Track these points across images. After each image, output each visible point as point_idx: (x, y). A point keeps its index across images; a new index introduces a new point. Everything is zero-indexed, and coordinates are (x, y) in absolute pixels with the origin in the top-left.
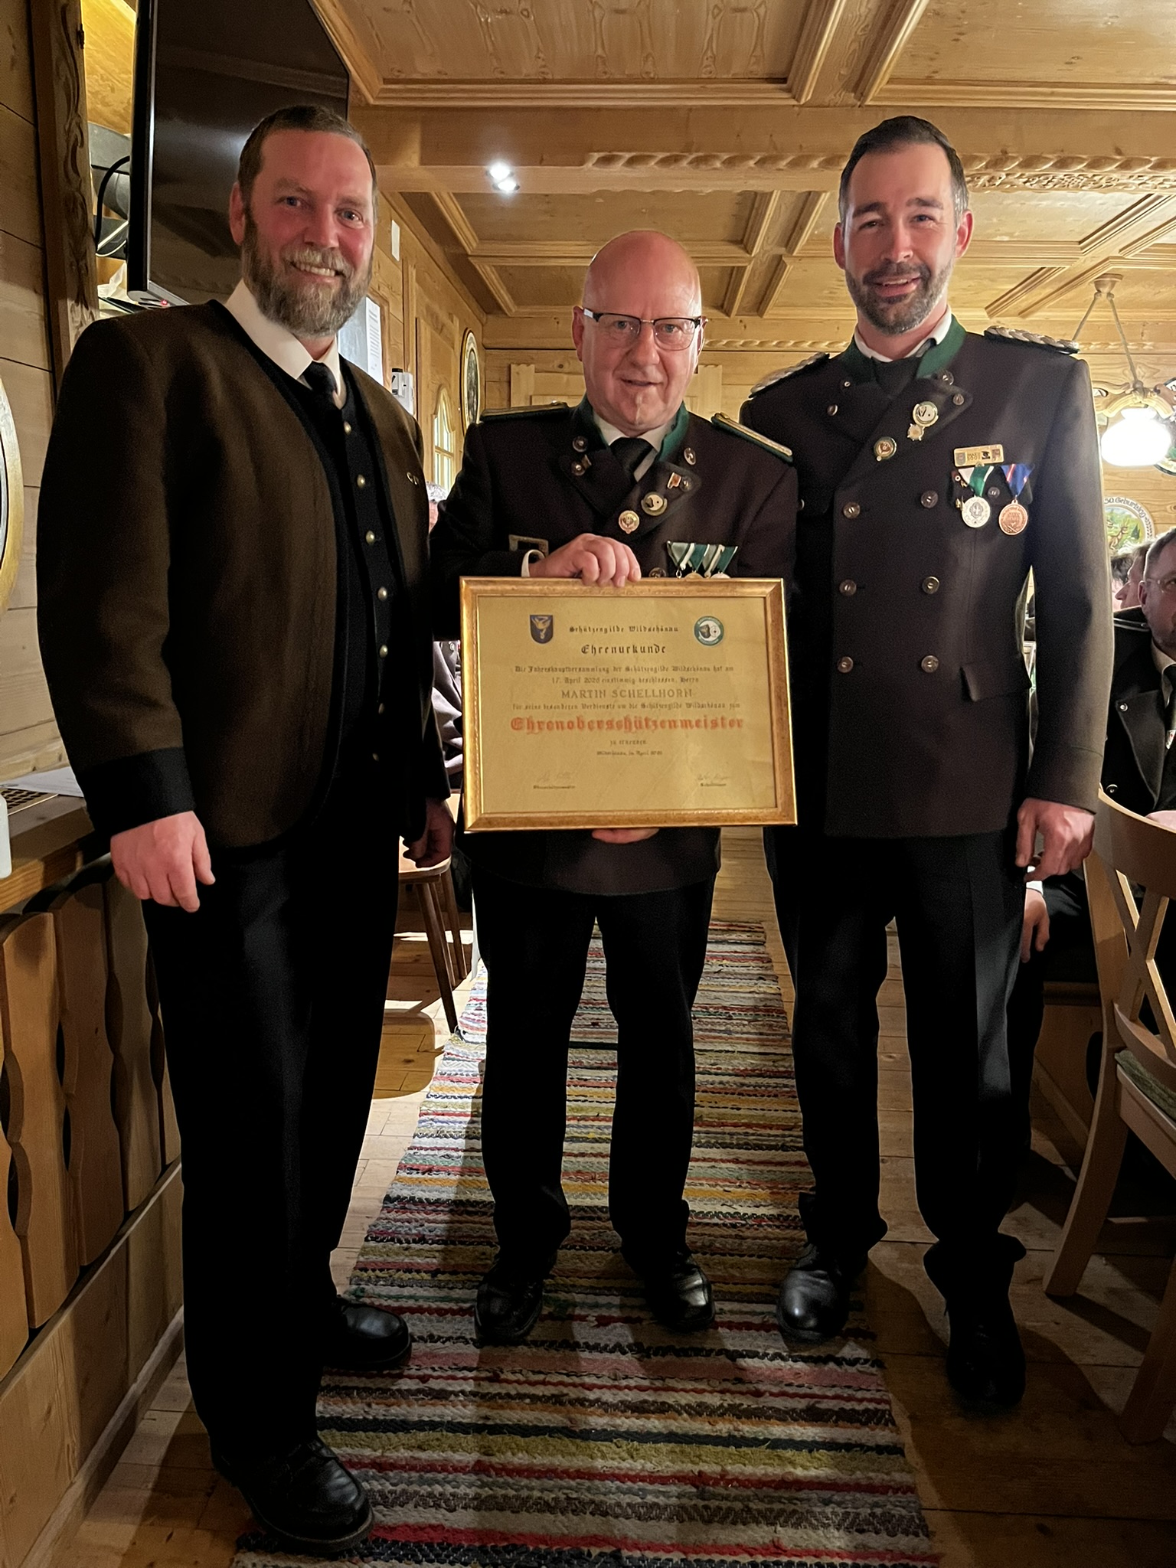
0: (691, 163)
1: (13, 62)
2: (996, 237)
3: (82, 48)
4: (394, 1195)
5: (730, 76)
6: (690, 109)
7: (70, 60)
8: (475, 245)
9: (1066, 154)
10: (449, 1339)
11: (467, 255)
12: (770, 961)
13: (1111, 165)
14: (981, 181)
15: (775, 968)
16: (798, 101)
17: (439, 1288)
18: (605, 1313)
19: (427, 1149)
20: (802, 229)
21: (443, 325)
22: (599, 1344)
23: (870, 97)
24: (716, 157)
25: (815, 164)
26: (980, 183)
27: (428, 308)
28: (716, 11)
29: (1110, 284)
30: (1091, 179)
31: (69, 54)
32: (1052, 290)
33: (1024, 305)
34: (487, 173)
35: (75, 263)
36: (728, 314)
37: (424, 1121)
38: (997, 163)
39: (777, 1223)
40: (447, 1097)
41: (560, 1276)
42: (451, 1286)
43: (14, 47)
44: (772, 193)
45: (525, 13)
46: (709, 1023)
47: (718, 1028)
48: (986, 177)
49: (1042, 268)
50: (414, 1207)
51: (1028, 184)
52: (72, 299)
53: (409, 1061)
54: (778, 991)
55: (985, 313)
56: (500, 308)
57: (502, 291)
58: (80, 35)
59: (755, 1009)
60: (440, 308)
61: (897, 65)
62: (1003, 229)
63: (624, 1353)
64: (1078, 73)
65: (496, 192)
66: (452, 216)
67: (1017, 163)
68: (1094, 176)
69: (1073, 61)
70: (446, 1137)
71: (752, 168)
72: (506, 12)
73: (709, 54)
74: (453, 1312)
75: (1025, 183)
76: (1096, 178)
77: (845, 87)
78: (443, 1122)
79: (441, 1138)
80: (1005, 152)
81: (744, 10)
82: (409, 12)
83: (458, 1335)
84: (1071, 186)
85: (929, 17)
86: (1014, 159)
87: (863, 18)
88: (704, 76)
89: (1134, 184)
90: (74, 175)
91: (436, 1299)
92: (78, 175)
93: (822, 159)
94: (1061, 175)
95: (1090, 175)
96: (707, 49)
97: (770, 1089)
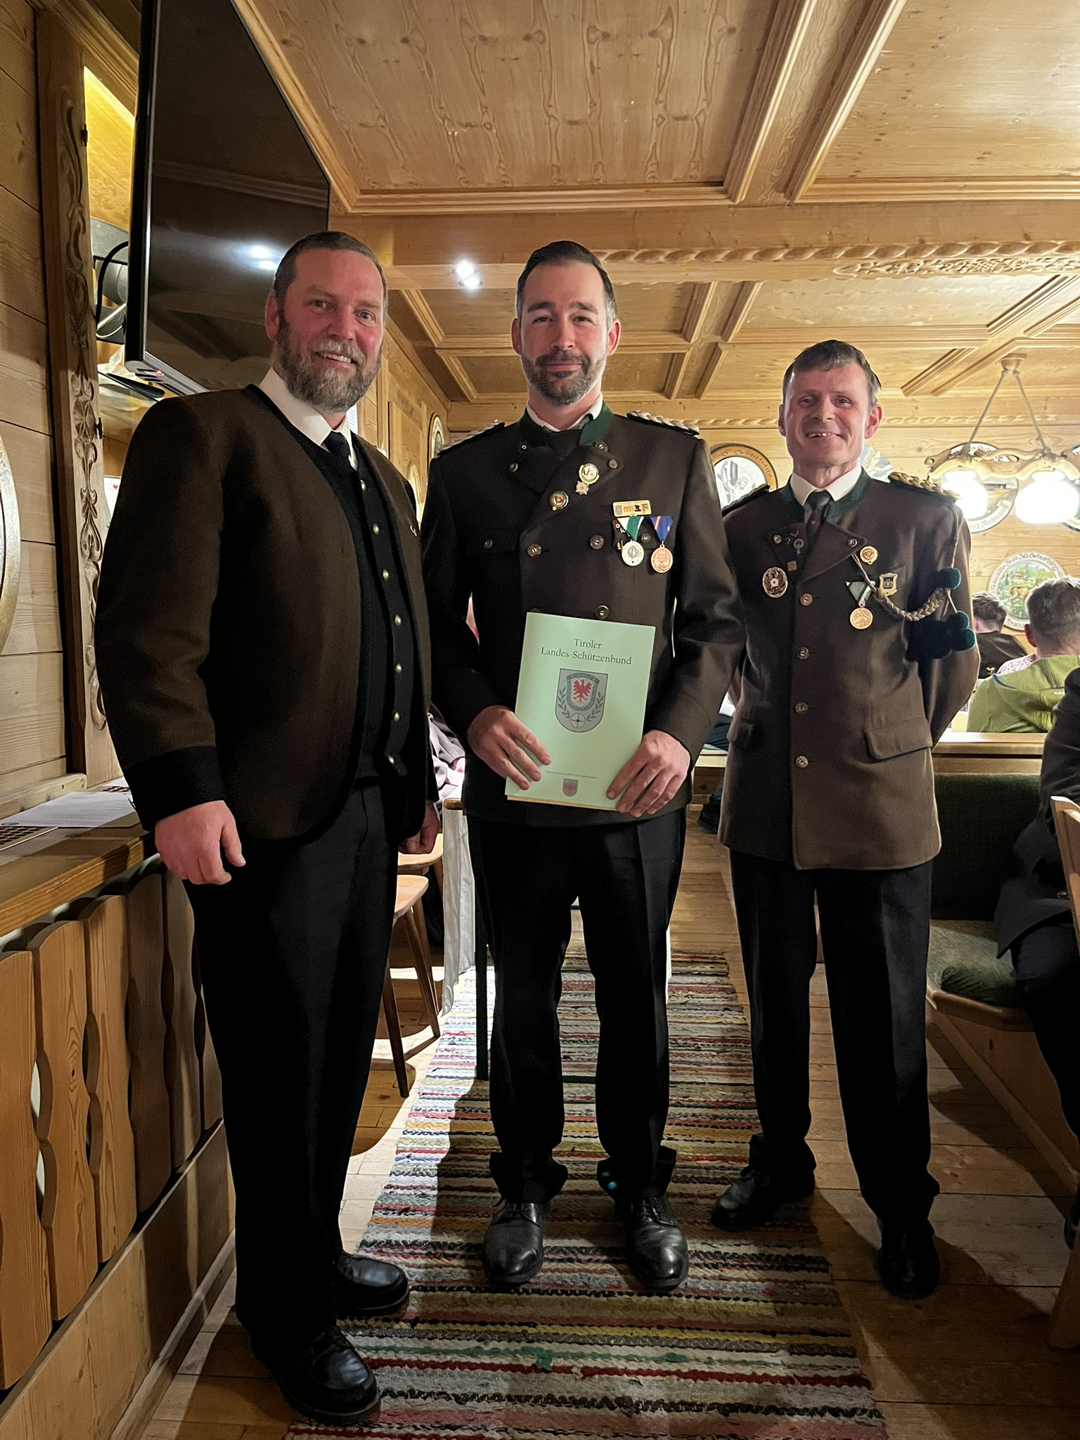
0: (637, 258)
1: (21, 157)
2: (910, 322)
3: (86, 145)
4: (370, 1239)
5: (672, 181)
6: (636, 212)
7: (73, 154)
8: (441, 338)
9: (978, 241)
10: (430, 1394)
11: (434, 348)
12: (734, 992)
13: (1020, 250)
14: (902, 268)
15: (740, 999)
16: (734, 200)
17: (419, 1338)
18: (590, 1363)
19: (403, 1188)
20: (736, 319)
21: (413, 409)
22: (586, 1399)
23: (799, 196)
24: (662, 253)
25: (750, 256)
26: (899, 271)
27: (399, 393)
28: (660, 120)
29: (1015, 363)
30: (1002, 263)
31: (72, 148)
32: (962, 370)
33: (936, 385)
34: (454, 271)
35: (76, 338)
36: (669, 397)
37: (400, 1159)
38: (914, 252)
39: (759, 1263)
40: (423, 1133)
41: (542, 1324)
42: (431, 1335)
43: (23, 143)
44: (710, 284)
45: (488, 126)
46: (678, 1055)
47: (688, 1059)
48: (905, 265)
49: (954, 350)
50: (391, 1251)
51: (944, 270)
52: (73, 369)
53: (384, 1097)
54: (743, 1022)
55: (900, 392)
56: (463, 396)
57: (465, 380)
58: (84, 134)
59: (723, 1040)
60: (410, 394)
61: (823, 166)
62: (917, 315)
63: (612, 1408)
64: (988, 167)
65: (459, 287)
66: (419, 310)
67: (934, 251)
68: (1005, 260)
69: (984, 156)
70: (422, 1175)
71: (692, 261)
72: (472, 126)
73: (653, 161)
74: (434, 1365)
75: (941, 269)
76: (1006, 262)
77: (776, 188)
78: (419, 1160)
79: (417, 1176)
80: (922, 242)
81: (685, 118)
82: (383, 127)
83: (440, 1390)
84: (983, 270)
85: (854, 119)
86: (931, 246)
87: (793, 121)
88: (648, 181)
89: (1041, 266)
90: (78, 260)
91: (417, 1351)
92: (81, 259)
93: (756, 252)
94: (974, 259)
95: (1001, 259)
96: (652, 156)
97: (743, 1121)
